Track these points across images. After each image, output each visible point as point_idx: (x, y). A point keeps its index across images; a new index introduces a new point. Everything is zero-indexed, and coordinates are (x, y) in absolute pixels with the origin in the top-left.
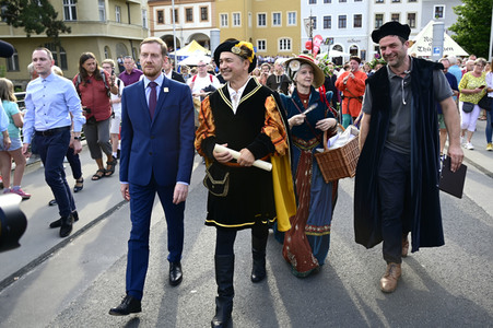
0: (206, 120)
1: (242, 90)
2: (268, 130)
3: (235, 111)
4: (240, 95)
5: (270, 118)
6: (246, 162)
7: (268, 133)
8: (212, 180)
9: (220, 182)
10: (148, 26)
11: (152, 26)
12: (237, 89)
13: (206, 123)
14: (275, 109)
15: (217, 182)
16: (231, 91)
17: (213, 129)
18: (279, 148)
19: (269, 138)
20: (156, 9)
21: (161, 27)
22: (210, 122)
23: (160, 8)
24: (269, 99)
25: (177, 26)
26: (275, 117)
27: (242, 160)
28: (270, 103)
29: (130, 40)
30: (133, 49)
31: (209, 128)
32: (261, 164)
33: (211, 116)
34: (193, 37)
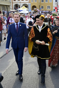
0: (33, 33)
1: (42, 26)
3: (40, 32)
4: (41, 28)
5: (49, 33)
7: (48, 37)
8: (35, 47)
10: (11, 1)
11: (12, 1)
12: (40, 26)
13: (33, 34)
14: (50, 31)
16: (39, 27)
17: (34, 35)
18: (51, 40)
21: (15, 2)
22: (34, 34)
24: (48, 29)
25: (19, 2)
26: (50, 33)
28: (49, 30)
29: (6, 5)
30: (7, 8)
31: (33, 35)
34: (23, 5)
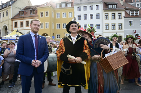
0: (62, 46)
1: (76, 37)
2: (86, 51)
3: (74, 44)
4: (76, 39)
6: (79, 62)
7: (86, 52)
8: (64, 69)
9: (68, 70)
11: (12, 28)
13: (62, 48)
14: (87, 44)
15: (67, 70)
16: (72, 37)
18: (89, 57)
19: (87, 54)
20: (14, 22)
21: (16, 28)
22: (64, 48)
23: (16, 21)
24: (85, 40)
27: (78, 61)
32: (84, 63)
33: (64, 46)
